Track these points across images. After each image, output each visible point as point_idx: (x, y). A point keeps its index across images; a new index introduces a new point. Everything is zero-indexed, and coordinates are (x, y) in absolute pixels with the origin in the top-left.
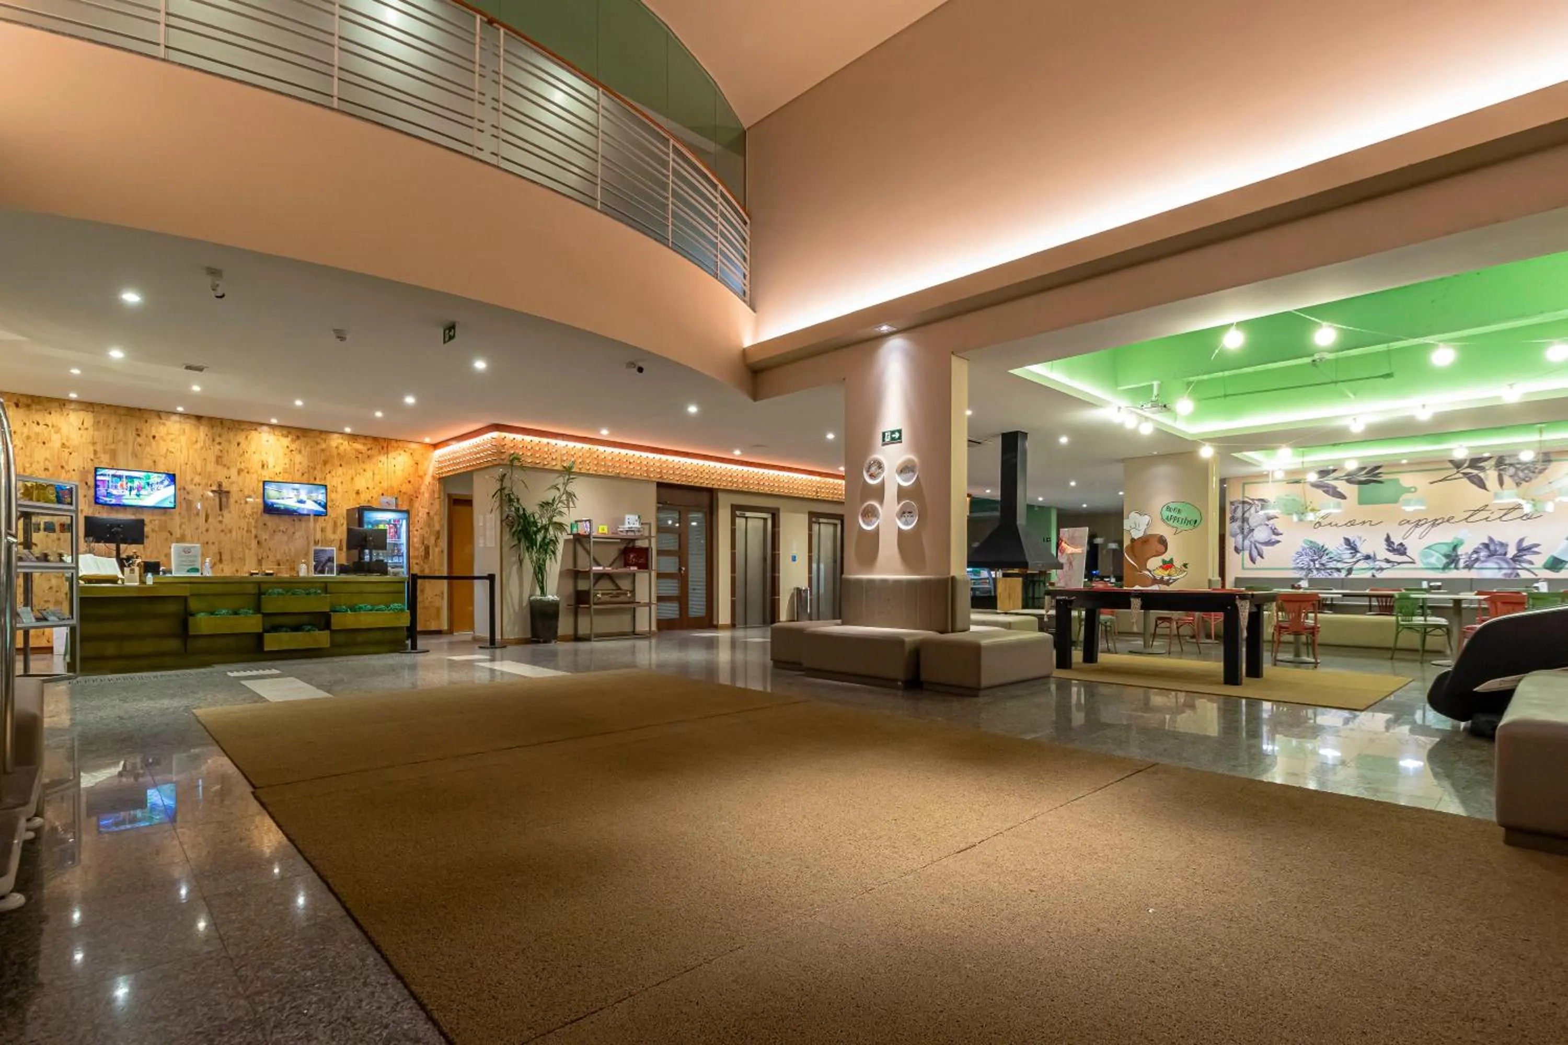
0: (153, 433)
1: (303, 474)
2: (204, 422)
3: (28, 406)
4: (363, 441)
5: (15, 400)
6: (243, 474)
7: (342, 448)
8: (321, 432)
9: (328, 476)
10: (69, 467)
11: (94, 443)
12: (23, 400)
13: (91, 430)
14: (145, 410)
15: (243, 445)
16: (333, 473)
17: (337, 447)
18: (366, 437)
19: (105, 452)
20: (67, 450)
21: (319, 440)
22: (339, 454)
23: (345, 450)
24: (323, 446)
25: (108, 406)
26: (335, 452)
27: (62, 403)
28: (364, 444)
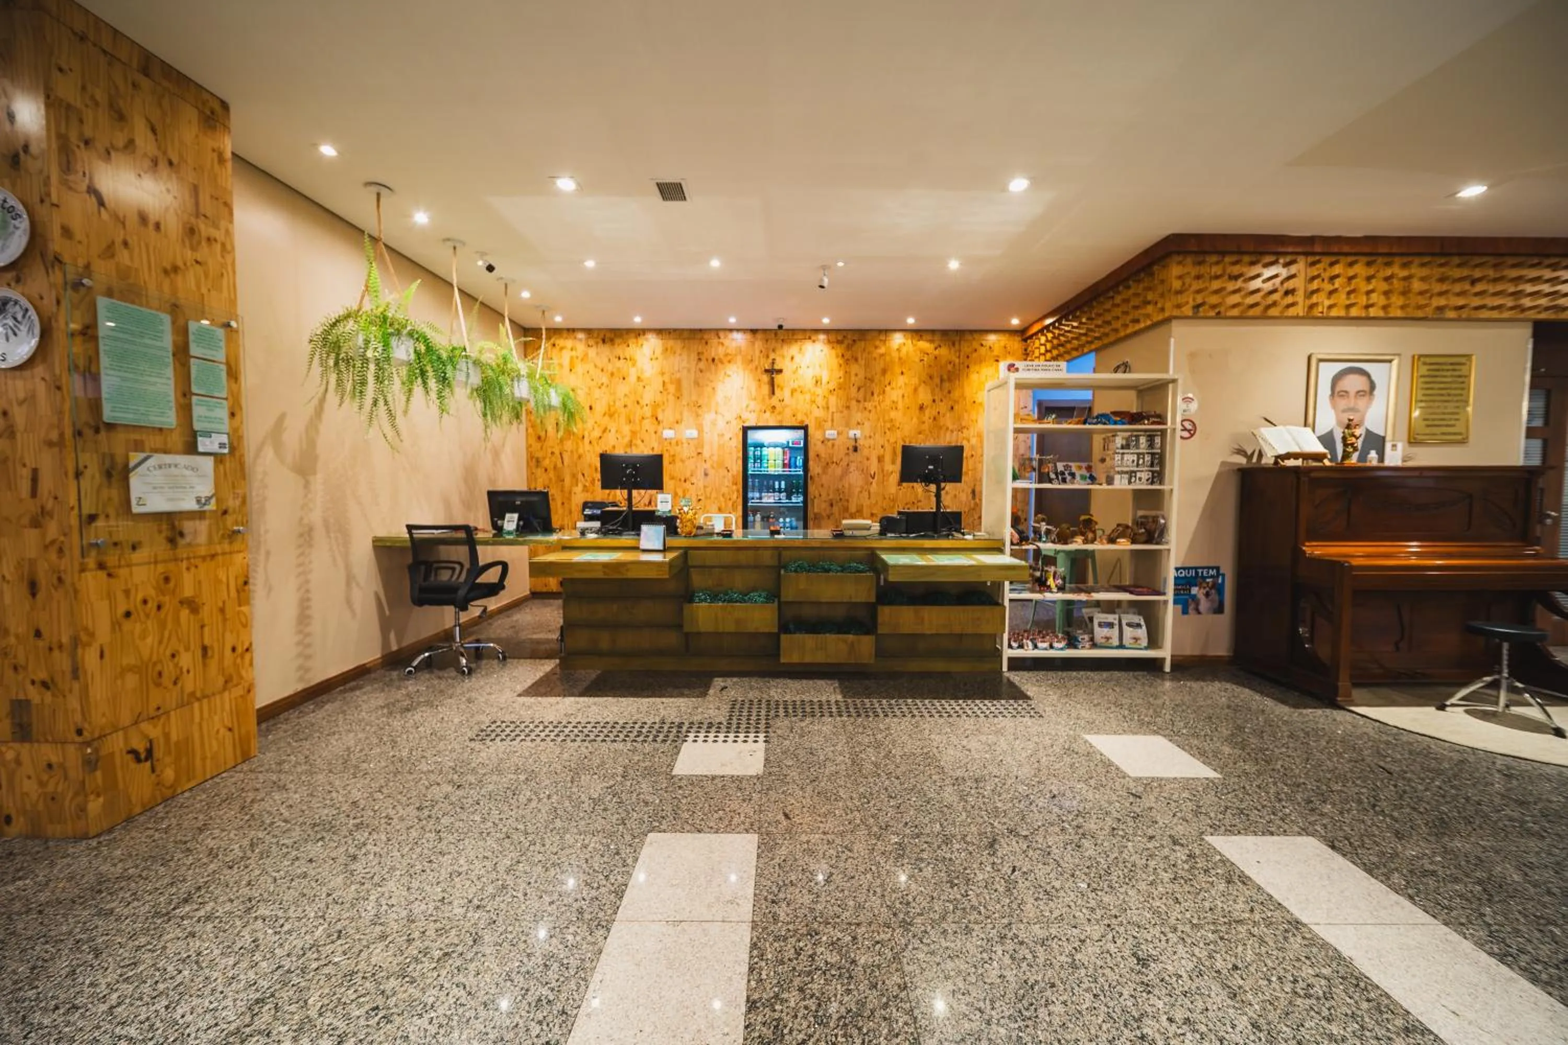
0: (713, 355)
1: (859, 389)
2: (759, 336)
3: (612, 340)
4: (929, 337)
5: (602, 336)
6: (797, 395)
7: (904, 350)
8: (880, 331)
9: (888, 389)
10: (643, 402)
11: (663, 374)
12: (608, 335)
13: (660, 357)
14: (706, 330)
15: (798, 358)
16: (893, 384)
17: (898, 350)
18: (933, 332)
19: (671, 383)
20: (641, 384)
21: (877, 343)
22: (900, 359)
23: (907, 353)
24: (882, 350)
25: (675, 330)
26: (895, 355)
27: (639, 332)
28: (932, 341)
